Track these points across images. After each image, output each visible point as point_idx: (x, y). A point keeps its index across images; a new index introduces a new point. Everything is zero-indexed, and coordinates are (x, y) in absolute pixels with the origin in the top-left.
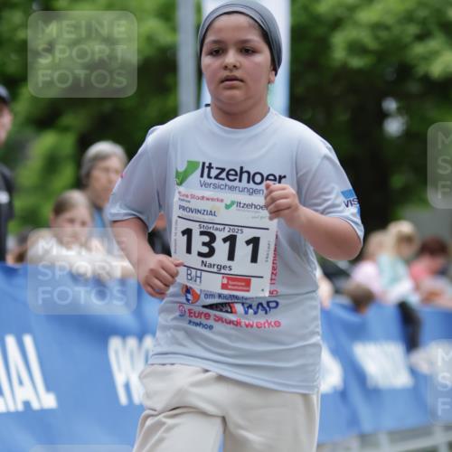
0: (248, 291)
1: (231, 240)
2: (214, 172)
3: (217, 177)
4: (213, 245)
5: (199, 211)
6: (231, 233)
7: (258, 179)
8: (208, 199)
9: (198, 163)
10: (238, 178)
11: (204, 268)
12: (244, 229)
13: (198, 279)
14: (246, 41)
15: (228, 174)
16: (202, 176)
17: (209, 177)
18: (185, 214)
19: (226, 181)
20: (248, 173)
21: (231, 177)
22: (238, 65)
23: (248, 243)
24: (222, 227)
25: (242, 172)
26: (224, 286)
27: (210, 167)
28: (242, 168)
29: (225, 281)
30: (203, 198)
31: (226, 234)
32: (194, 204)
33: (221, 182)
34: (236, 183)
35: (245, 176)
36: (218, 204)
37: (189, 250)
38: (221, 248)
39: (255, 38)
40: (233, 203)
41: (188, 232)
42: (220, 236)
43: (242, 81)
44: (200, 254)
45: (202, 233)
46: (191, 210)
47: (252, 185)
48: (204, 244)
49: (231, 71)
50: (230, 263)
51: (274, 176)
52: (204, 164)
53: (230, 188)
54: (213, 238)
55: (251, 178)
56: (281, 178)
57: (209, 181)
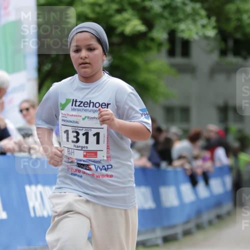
0: (96, 157)
1: (86, 134)
2: (78, 104)
3: (79, 106)
4: (79, 137)
5: (71, 122)
6: (86, 131)
7: (97, 105)
8: (75, 116)
9: (71, 99)
10: (88, 105)
11: (75, 148)
12: (92, 129)
13: (73, 154)
14: (90, 45)
15: (84, 104)
16: (72, 105)
17: (75, 106)
18: (65, 123)
19: (83, 107)
20: (93, 103)
21: (85, 105)
22: (87, 56)
23: (94, 135)
24: (82, 128)
25: (90, 103)
26: (85, 156)
27: (76, 101)
28: (90, 101)
29: (85, 154)
30: (72, 115)
31: (84, 132)
32: (69, 118)
33: (81, 108)
34: (88, 108)
35: (92, 104)
36: (79, 118)
37: (68, 141)
38: (82, 138)
39: (95, 43)
40: (86, 117)
41: (67, 132)
42: (81, 133)
43: (89, 64)
44: (73, 142)
45: (73, 132)
46: (68, 121)
47: (95, 108)
48: (74, 137)
49: (84, 59)
50: (86, 145)
51: (105, 104)
52: (73, 100)
53: (85, 110)
54: (78, 134)
55: (94, 105)
56: (108, 104)
57: (75, 108)
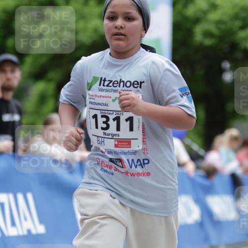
0: (130, 147)
1: (117, 119)
2: (106, 83)
3: (107, 86)
4: (109, 123)
5: (99, 104)
6: (117, 115)
7: (128, 84)
8: (103, 97)
9: (99, 78)
10: (118, 85)
11: (105, 136)
12: (124, 113)
13: (103, 143)
14: (128, 13)
15: (113, 84)
16: (100, 85)
17: (104, 85)
18: (93, 106)
19: (112, 87)
20: (123, 81)
21: (115, 85)
22: (123, 26)
23: (127, 120)
24: (112, 112)
26: (116, 146)
27: (105, 80)
28: (121, 80)
29: (116, 143)
30: (101, 96)
31: (114, 116)
32: (97, 100)
33: (110, 88)
34: (117, 88)
35: (122, 84)
36: (109, 99)
37: (97, 127)
38: (113, 124)
40: (116, 98)
41: (95, 116)
42: (111, 117)
43: (125, 35)
44: (103, 129)
45: (102, 116)
46: (96, 104)
47: (125, 88)
48: (104, 122)
49: (119, 29)
50: (117, 133)
51: (137, 82)
52: (101, 78)
53: (114, 91)
54: (108, 119)
55: (125, 85)
56: (141, 83)
57: (103, 88)
